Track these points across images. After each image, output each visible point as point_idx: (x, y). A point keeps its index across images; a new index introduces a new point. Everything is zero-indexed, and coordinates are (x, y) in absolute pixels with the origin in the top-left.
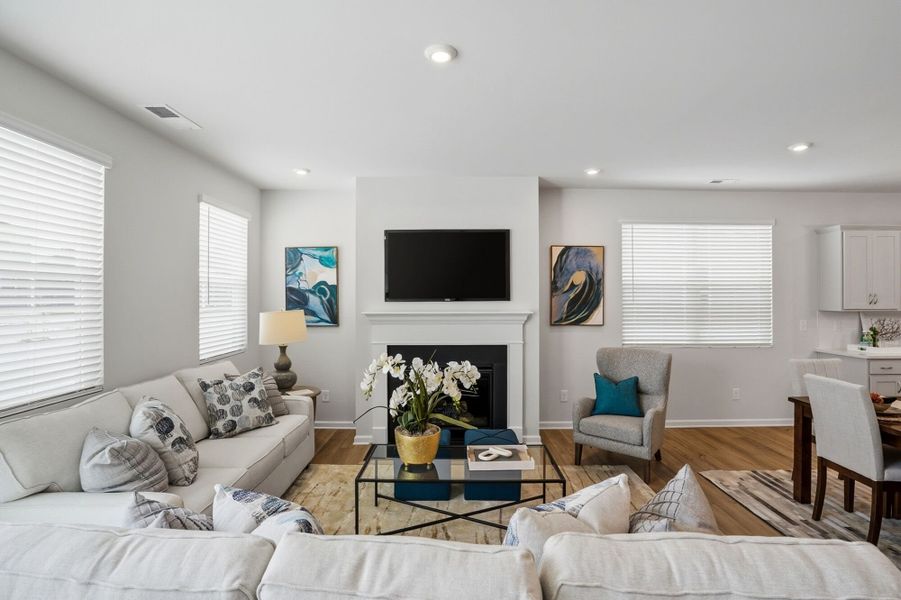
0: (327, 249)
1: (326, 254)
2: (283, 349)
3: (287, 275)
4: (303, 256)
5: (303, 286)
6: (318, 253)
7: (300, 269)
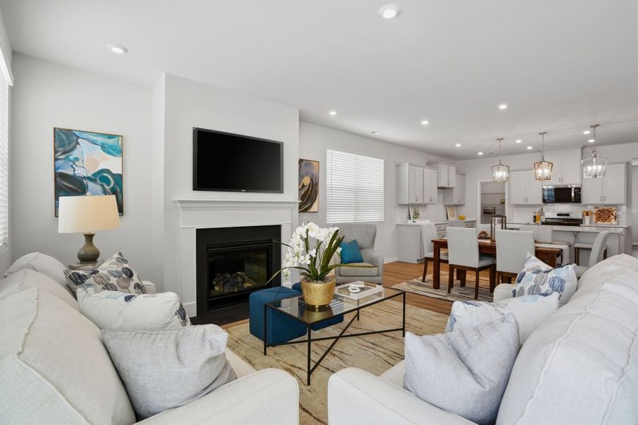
0: (110, 136)
1: (111, 141)
2: (89, 237)
3: (56, 159)
4: (79, 140)
5: (80, 172)
6: (100, 140)
7: (75, 154)
